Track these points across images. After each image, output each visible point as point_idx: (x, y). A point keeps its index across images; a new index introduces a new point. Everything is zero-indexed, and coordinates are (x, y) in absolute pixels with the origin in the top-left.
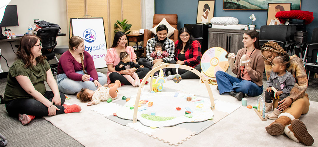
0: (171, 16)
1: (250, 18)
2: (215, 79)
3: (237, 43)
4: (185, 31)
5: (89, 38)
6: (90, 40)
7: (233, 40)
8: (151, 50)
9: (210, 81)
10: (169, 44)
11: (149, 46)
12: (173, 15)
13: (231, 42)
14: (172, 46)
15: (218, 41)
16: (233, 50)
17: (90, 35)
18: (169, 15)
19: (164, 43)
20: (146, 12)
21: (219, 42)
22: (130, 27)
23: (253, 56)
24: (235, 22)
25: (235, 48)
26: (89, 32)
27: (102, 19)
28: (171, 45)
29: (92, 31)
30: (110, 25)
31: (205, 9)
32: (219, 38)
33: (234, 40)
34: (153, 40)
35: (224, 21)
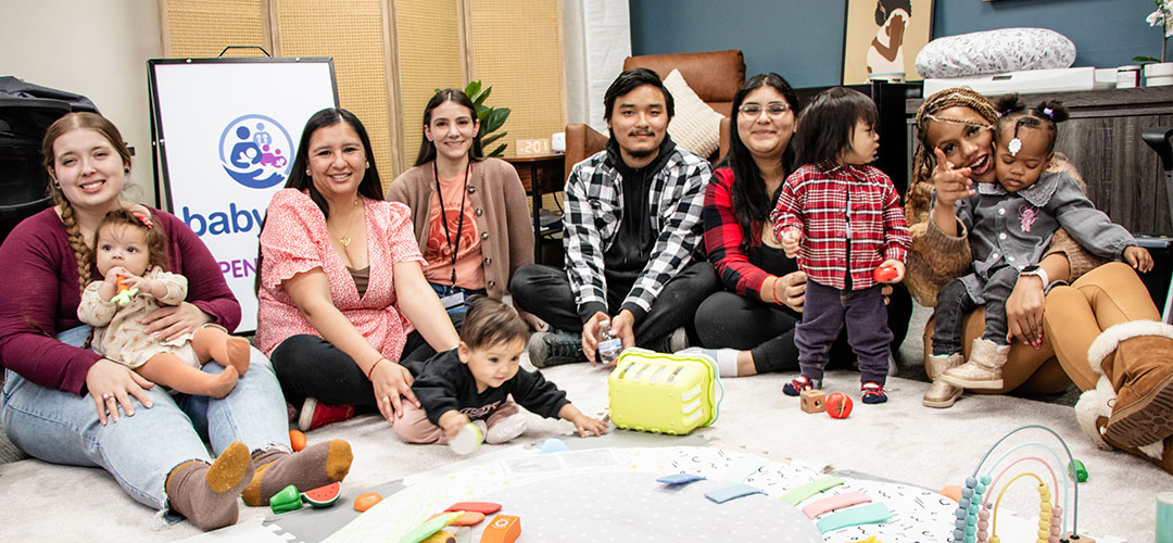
0: (711, 61)
1: (1151, 19)
5: (255, 161)
6: (260, 172)
8: (583, 219)
10: (681, 181)
11: (576, 199)
12: (723, 53)
14: (694, 191)
17: (261, 148)
18: (699, 55)
20: (589, 55)
22: (502, 121)
24: (1057, 52)
26: (253, 130)
27: (325, 67)
28: (687, 186)
29: (269, 126)
30: (399, 112)
31: (883, 9)
34: (594, 163)
35: (991, 52)
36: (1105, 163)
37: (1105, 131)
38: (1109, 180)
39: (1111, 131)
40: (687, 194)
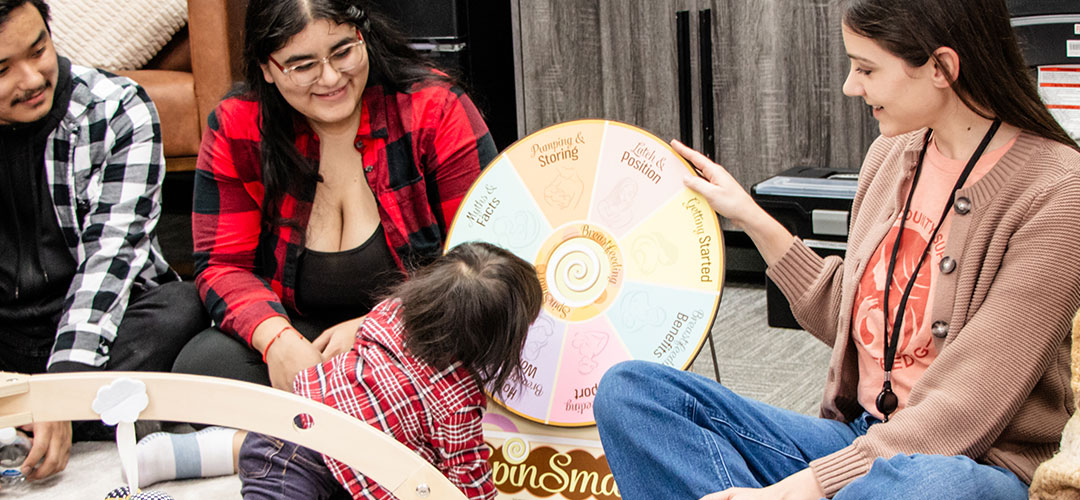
2: (595, 447)
3: (769, 65)
4: (318, 14)
7: (732, 42)
9: (544, 468)
13: (715, 63)
14: (124, 141)
15: (600, 61)
16: (741, 137)
19: (51, 136)
21: (606, 70)
23: (978, 205)
25: (758, 111)
28: (110, 137)
32: (605, 33)
33: (745, 40)
36: (819, 60)
37: (816, 8)
38: (827, 86)
39: (825, 9)
40: (114, 150)
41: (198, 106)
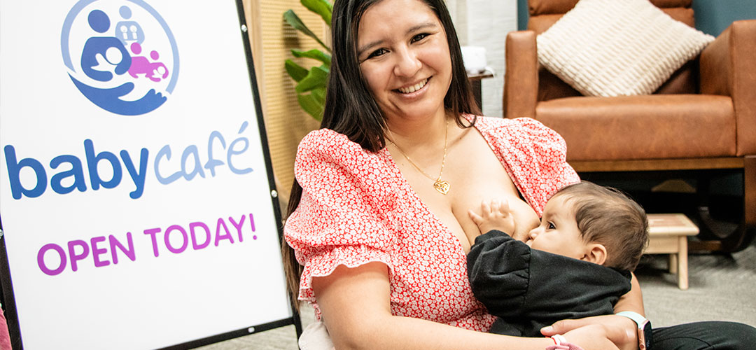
26: (114, 18)
29: (137, 13)
41: (735, 118)
